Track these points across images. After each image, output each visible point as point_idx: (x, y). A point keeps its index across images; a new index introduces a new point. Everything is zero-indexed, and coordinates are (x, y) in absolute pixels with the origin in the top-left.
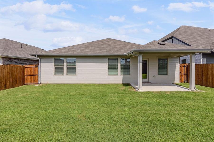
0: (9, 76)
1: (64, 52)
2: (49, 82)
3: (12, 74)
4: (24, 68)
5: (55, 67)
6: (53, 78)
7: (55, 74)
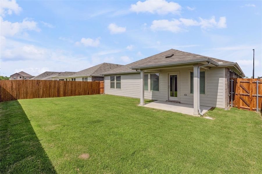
0: (90, 88)
1: (113, 72)
2: (108, 94)
3: (92, 87)
4: (99, 83)
5: (111, 83)
6: (110, 91)
7: (111, 87)
